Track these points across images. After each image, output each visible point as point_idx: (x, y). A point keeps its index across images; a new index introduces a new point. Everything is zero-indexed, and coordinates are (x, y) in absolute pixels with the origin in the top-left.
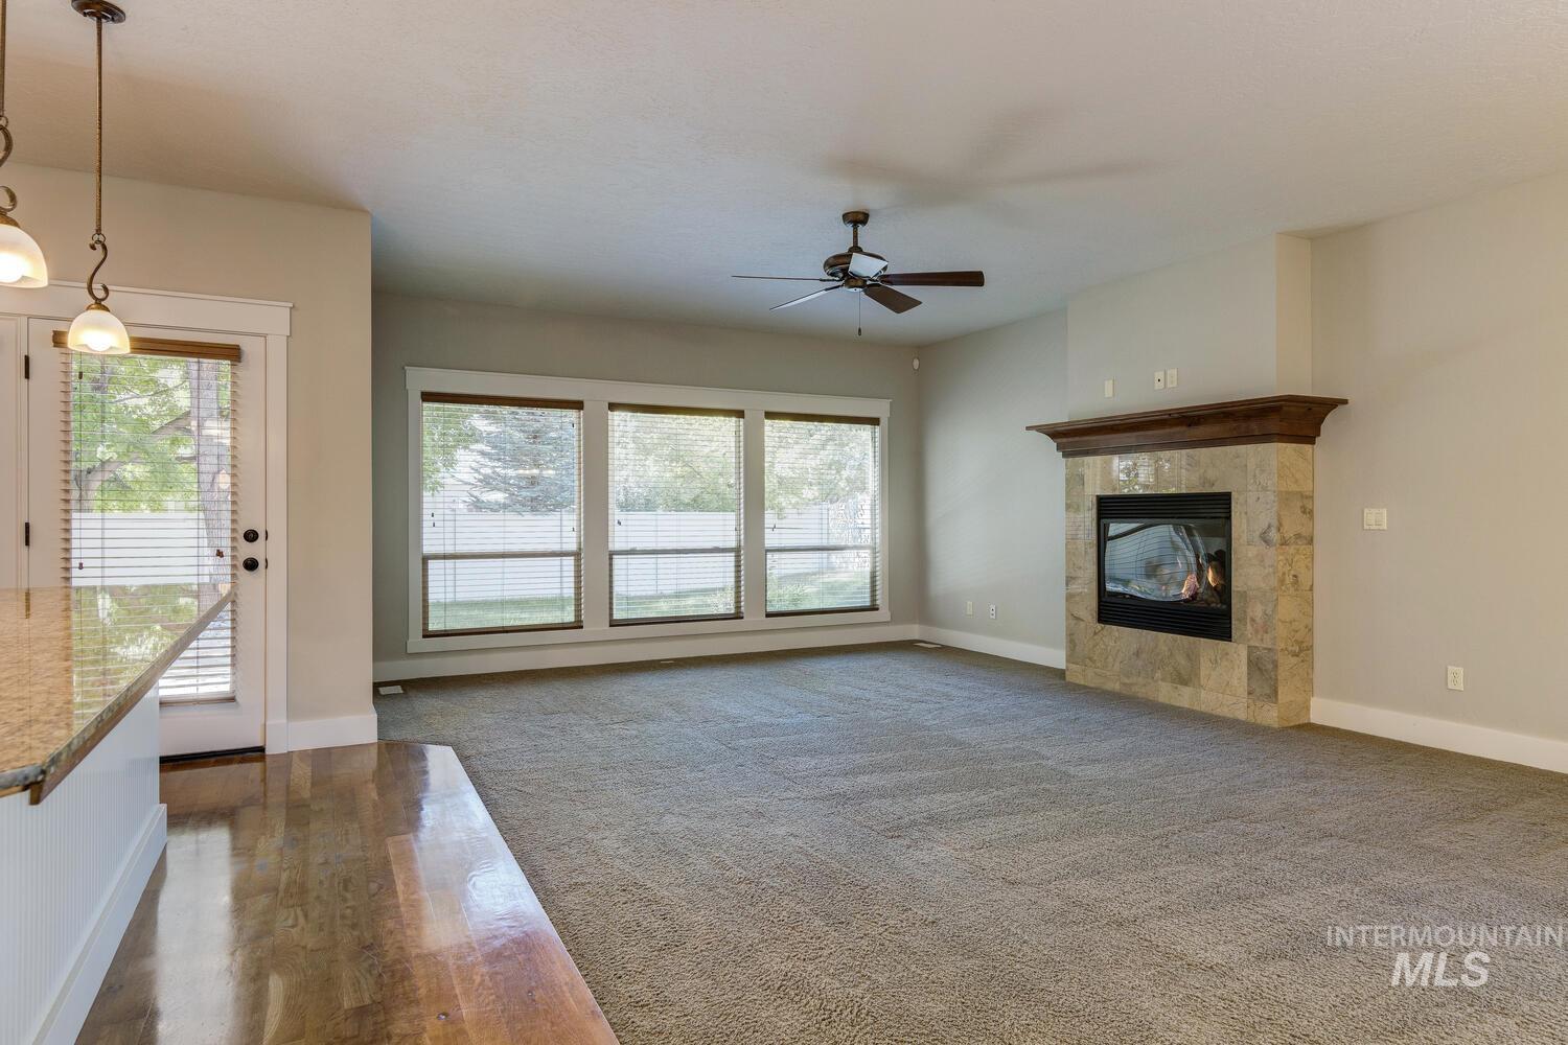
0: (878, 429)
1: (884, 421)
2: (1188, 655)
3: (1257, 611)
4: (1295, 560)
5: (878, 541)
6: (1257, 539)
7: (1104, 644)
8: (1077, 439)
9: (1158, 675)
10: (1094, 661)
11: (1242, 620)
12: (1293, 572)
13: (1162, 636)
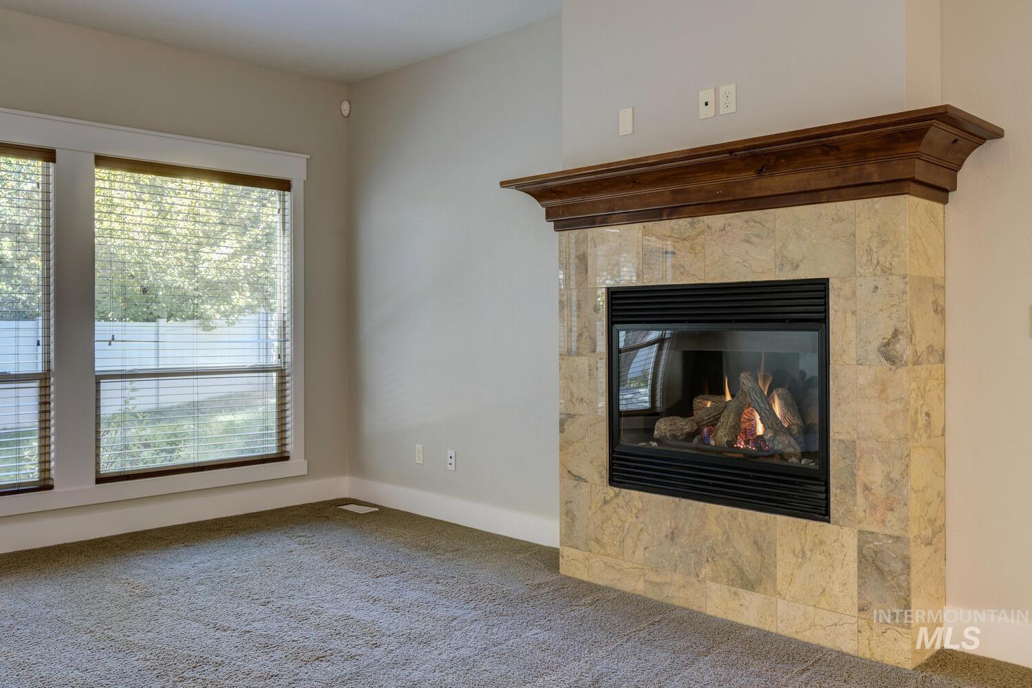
0: (288, 196)
1: (297, 185)
2: (755, 543)
3: (874, 474)
4: (927, 388)
5: (288, 359)
6: (873, 355)
7: (620, 519)
8: (578, 199)
9: (706, 571)
10: (603, 546)
11: (847, 488)
12: (925, 409)
13: (713, 510)
